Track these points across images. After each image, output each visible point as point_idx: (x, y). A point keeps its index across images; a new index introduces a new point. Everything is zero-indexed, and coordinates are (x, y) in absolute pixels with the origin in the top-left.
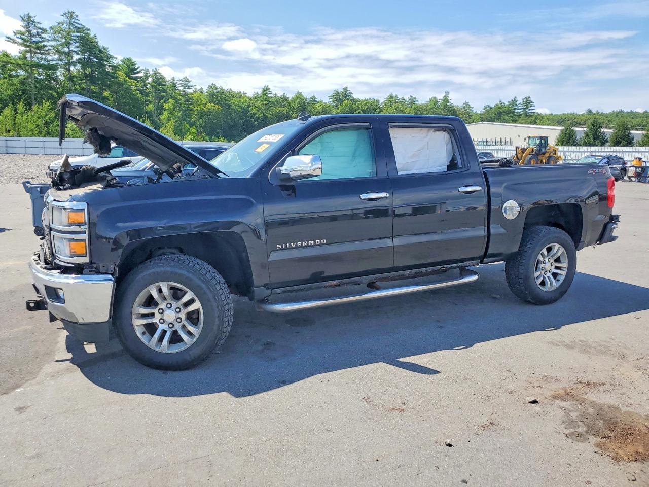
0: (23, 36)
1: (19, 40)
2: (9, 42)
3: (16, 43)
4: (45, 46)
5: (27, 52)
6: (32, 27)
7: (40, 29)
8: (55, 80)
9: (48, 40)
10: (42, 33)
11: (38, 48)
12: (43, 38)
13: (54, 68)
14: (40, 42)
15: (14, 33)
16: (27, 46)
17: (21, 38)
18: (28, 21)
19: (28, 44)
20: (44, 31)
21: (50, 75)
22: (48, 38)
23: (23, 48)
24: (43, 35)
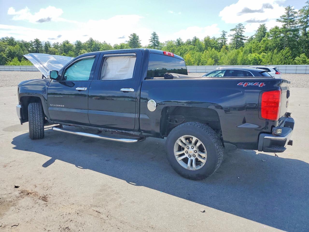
0: (284, 18)
1: (282, 20)
2: (278, 22)
3: (281, 21)
4: (294, 20)
5: (285, 25)
6: (290, 12)
7: (293, 12)
8: (298, 36)
9: (297, 17)
10: (294, 14)
11: (291, 22)
12: (295, 16)
13: (297, 30)
14: (292, 19)
15: (281, 17)
16: (286, 22)
17: (283, 19)
18: (289, 9)
19: (287, 21)
20: (295, 13)
21: (295, 34)
22: (297, 16)
23: (285, 23)
24: (295, 15)
